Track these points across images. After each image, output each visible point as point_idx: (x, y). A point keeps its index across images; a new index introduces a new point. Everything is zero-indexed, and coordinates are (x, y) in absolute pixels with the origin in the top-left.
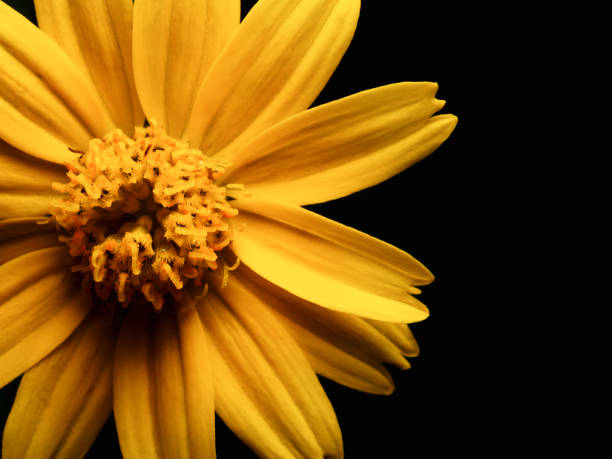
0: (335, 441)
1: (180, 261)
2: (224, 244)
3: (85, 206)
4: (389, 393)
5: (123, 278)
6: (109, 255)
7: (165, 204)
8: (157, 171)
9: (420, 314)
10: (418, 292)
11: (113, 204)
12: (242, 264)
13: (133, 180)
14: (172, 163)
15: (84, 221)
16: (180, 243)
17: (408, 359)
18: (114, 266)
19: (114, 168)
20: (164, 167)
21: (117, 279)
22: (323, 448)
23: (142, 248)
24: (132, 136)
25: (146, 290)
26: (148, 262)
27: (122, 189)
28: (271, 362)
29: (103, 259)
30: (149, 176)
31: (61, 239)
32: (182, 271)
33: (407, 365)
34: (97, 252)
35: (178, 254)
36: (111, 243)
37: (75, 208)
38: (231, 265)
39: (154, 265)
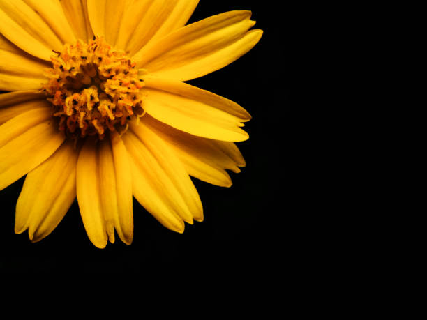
0: (199, 209)
1: (113, 105)
2: (137, 101)
3: (62, 77)
4: (229, 186)
5: (82, 114)
6: (75, 102)
7: (105, 75)
8: (100, 59)
9: (244, 137)
10: (243, 125)
11: (77, 74)
12: (146, 113)
13: (88, 62)
14: (108, 55)
15: (61, 85)
16: (113, 95)
17: (239, 168)
18: (77, 108)
19: (78, 56)
20: (104, 57)
21: (79, 114)
22: (192, 214)
23: (92, 98)
24: (87, 42)
25: (95, 122)
26: (96, 105)
27: (81, 67)
28: (163, 168)
29: (71, 103)
30: (96, 62)
31: (48, 99)
32: (114, 111)
33: (238, 171)
34: (69, 100)
35: (112, 102)
36: (76, 95)
37: (57, 76)
38: (140, 114)
39: (99, 108)
